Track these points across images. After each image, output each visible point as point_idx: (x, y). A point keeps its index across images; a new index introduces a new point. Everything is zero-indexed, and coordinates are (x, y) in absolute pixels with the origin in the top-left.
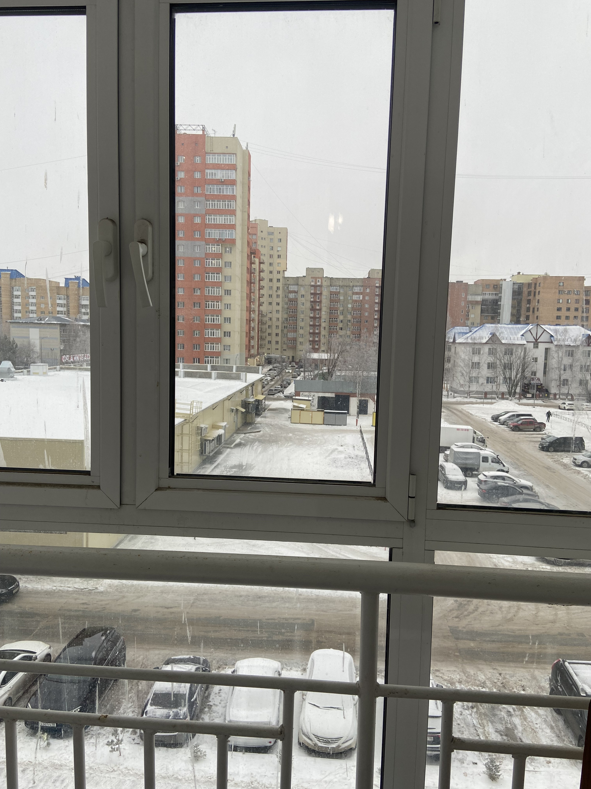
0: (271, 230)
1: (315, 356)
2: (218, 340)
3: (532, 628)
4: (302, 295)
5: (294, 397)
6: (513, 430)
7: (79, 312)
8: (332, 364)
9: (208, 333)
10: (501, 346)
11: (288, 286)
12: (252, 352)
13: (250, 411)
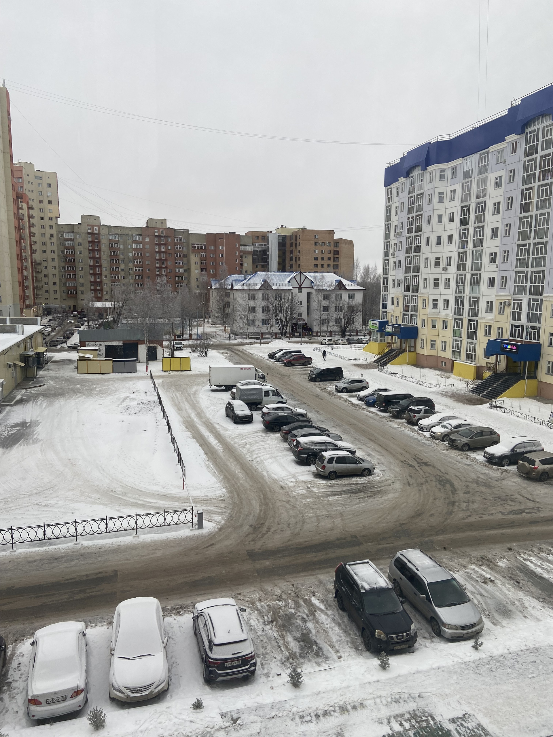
0: (38, 174)
1: (99, 305)
3: (316, 538)
4: (79, 243)
5: (79, 348)
6: (287, 366)
8: (118, 313)
10: (272, 291)
11: (62, 233)
12: (28, 302)
13: (30, 364)
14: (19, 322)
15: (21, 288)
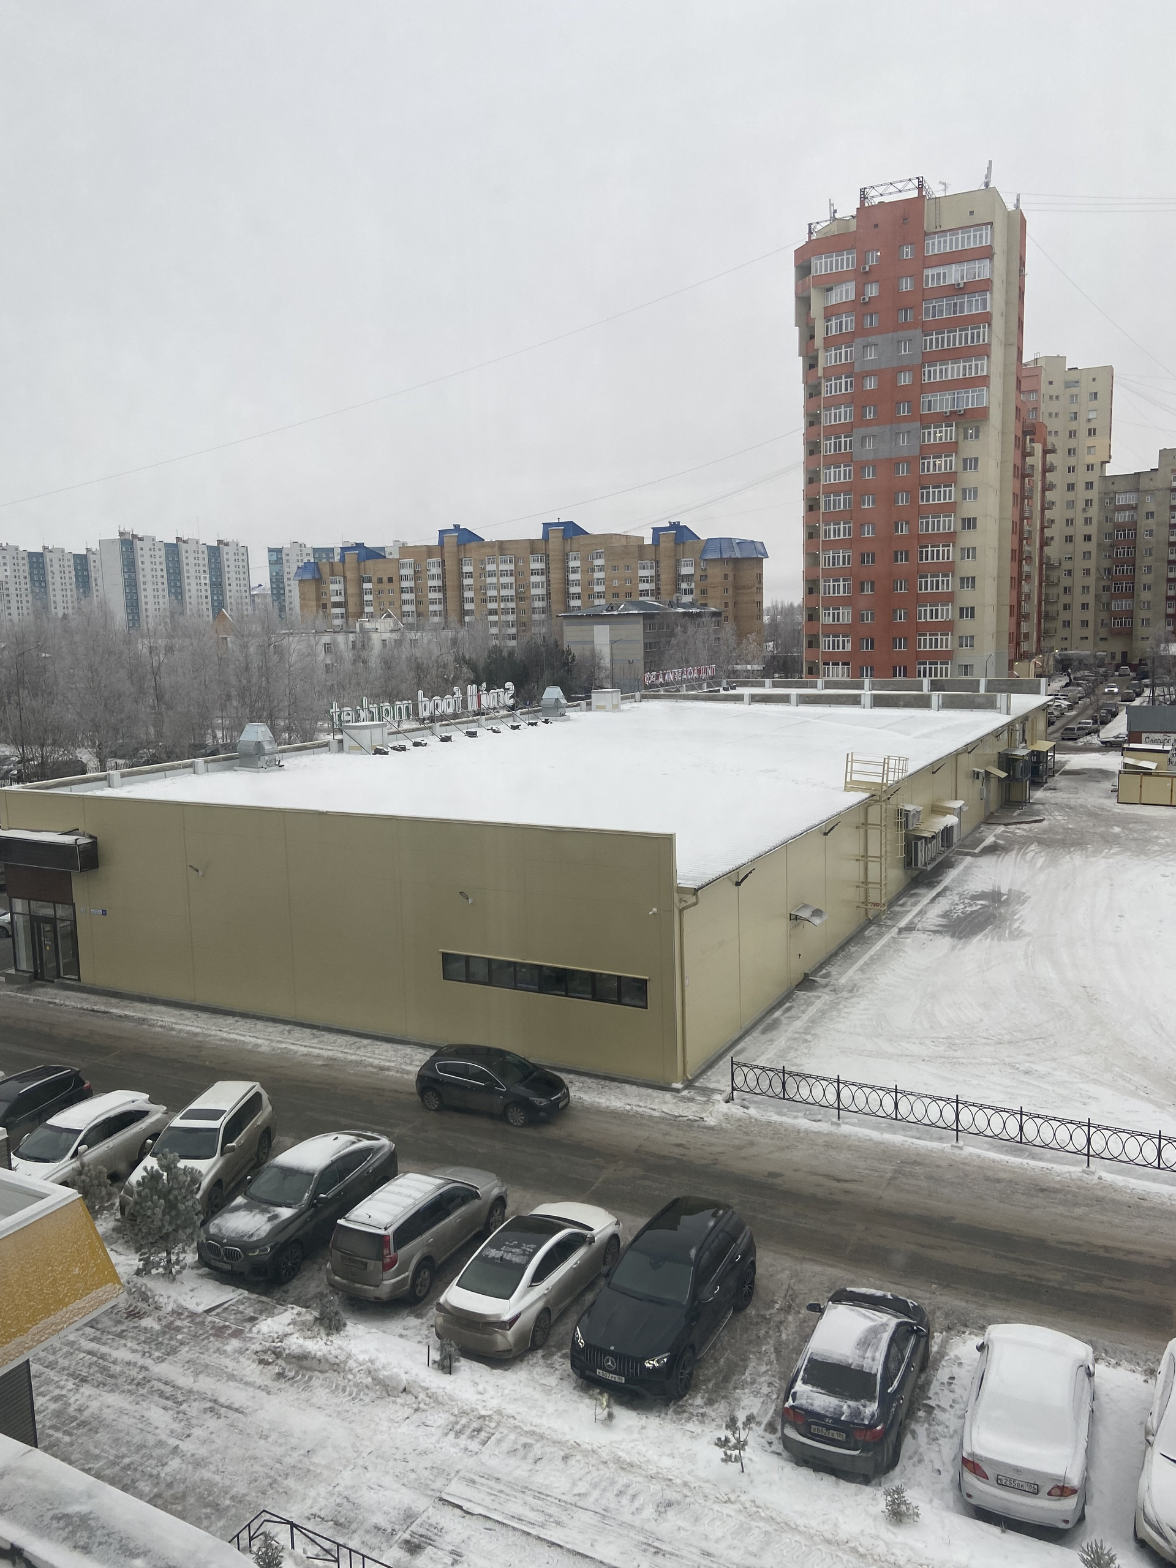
0: (1073, 376)
2: (947, 627)
4: (1147, 513)
5: (1126, 746)
7: (678, 589)
9: (925, 613)
11: (1112, 495)
12: (1025, 646)
13: (1018, 775)
14: (1004, 687)
15: (1014, 619)
